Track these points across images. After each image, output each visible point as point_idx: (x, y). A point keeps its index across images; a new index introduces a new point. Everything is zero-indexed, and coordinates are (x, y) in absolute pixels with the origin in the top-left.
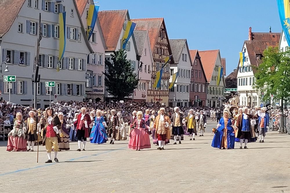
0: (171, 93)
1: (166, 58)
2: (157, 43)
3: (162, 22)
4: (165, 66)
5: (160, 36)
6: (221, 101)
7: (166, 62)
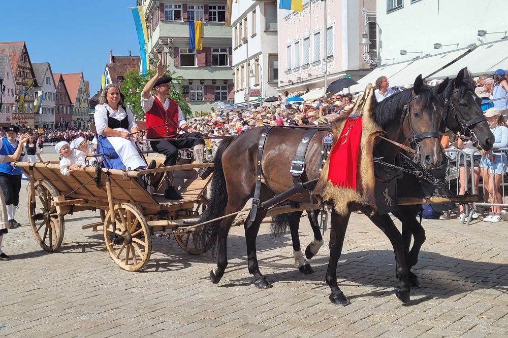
0: (36, 116)
1: (30, 82)
2: (20, 67)
3: (23, 46)
4: (29, 90)
5: (22, 60)
6: (86, 122)
7: (29, 85)
